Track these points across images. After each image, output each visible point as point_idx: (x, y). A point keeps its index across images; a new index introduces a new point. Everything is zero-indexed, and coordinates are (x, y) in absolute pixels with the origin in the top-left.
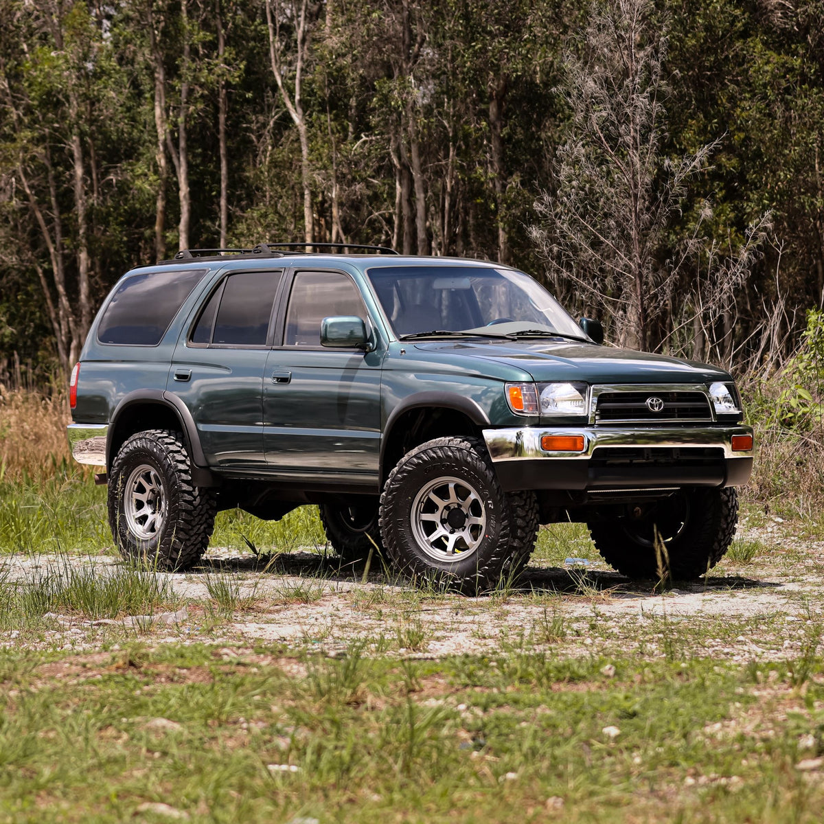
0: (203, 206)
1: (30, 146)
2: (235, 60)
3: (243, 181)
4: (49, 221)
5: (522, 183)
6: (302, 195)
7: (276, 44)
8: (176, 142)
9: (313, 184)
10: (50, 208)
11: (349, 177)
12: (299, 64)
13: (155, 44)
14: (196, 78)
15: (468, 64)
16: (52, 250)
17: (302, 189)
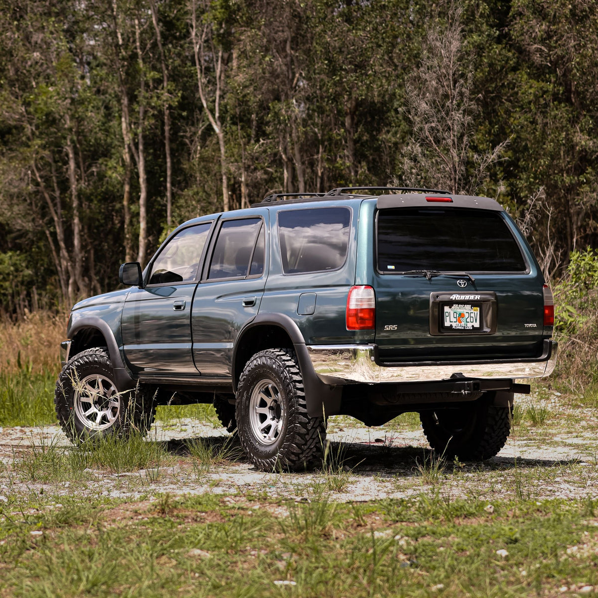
0: (155, 189)
1: (40, 150)
2: (175, 90)
3: (182, 171)
4: (53, 199)
5: (369, 169)
6: (221, 179)
7: (202, 80)
8: (136, 145)
9: (229, 173)
10: (54, 191)
11: (252, 167)
12: (218, 93)
13: (121, 80)
14: (149, 104)
15: (331, 90)
16: (56, 219)
17: (221, 175)
